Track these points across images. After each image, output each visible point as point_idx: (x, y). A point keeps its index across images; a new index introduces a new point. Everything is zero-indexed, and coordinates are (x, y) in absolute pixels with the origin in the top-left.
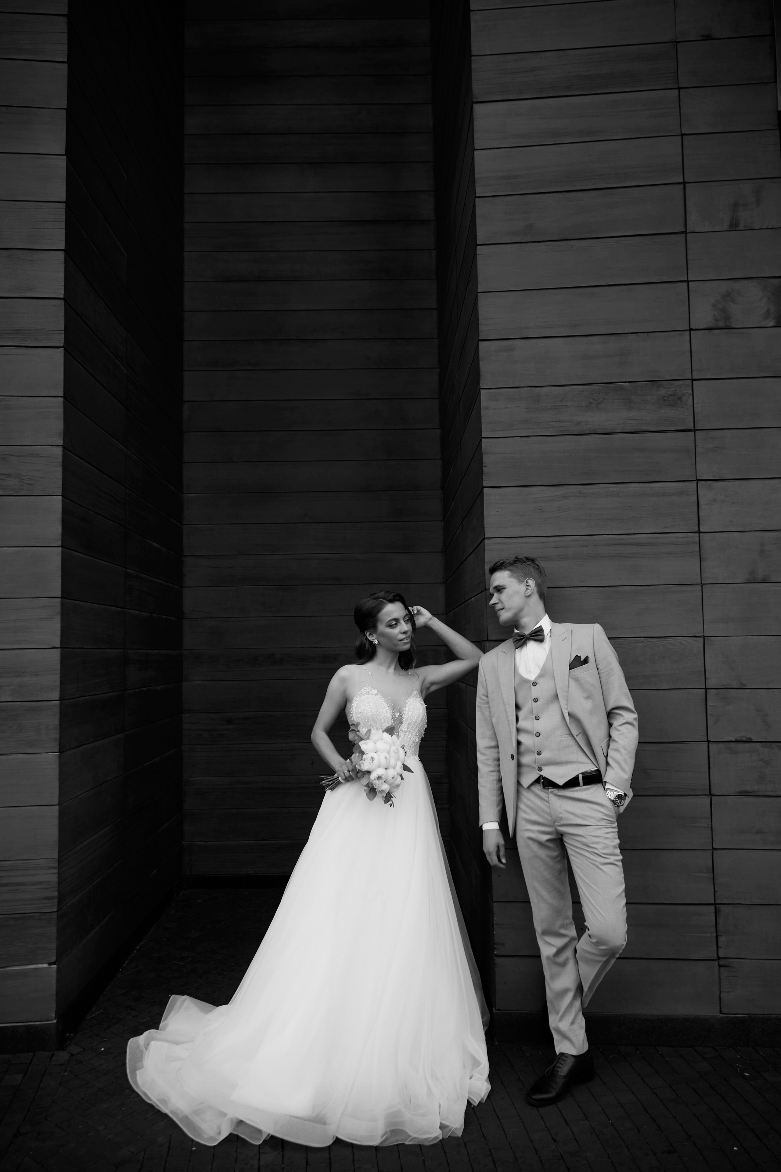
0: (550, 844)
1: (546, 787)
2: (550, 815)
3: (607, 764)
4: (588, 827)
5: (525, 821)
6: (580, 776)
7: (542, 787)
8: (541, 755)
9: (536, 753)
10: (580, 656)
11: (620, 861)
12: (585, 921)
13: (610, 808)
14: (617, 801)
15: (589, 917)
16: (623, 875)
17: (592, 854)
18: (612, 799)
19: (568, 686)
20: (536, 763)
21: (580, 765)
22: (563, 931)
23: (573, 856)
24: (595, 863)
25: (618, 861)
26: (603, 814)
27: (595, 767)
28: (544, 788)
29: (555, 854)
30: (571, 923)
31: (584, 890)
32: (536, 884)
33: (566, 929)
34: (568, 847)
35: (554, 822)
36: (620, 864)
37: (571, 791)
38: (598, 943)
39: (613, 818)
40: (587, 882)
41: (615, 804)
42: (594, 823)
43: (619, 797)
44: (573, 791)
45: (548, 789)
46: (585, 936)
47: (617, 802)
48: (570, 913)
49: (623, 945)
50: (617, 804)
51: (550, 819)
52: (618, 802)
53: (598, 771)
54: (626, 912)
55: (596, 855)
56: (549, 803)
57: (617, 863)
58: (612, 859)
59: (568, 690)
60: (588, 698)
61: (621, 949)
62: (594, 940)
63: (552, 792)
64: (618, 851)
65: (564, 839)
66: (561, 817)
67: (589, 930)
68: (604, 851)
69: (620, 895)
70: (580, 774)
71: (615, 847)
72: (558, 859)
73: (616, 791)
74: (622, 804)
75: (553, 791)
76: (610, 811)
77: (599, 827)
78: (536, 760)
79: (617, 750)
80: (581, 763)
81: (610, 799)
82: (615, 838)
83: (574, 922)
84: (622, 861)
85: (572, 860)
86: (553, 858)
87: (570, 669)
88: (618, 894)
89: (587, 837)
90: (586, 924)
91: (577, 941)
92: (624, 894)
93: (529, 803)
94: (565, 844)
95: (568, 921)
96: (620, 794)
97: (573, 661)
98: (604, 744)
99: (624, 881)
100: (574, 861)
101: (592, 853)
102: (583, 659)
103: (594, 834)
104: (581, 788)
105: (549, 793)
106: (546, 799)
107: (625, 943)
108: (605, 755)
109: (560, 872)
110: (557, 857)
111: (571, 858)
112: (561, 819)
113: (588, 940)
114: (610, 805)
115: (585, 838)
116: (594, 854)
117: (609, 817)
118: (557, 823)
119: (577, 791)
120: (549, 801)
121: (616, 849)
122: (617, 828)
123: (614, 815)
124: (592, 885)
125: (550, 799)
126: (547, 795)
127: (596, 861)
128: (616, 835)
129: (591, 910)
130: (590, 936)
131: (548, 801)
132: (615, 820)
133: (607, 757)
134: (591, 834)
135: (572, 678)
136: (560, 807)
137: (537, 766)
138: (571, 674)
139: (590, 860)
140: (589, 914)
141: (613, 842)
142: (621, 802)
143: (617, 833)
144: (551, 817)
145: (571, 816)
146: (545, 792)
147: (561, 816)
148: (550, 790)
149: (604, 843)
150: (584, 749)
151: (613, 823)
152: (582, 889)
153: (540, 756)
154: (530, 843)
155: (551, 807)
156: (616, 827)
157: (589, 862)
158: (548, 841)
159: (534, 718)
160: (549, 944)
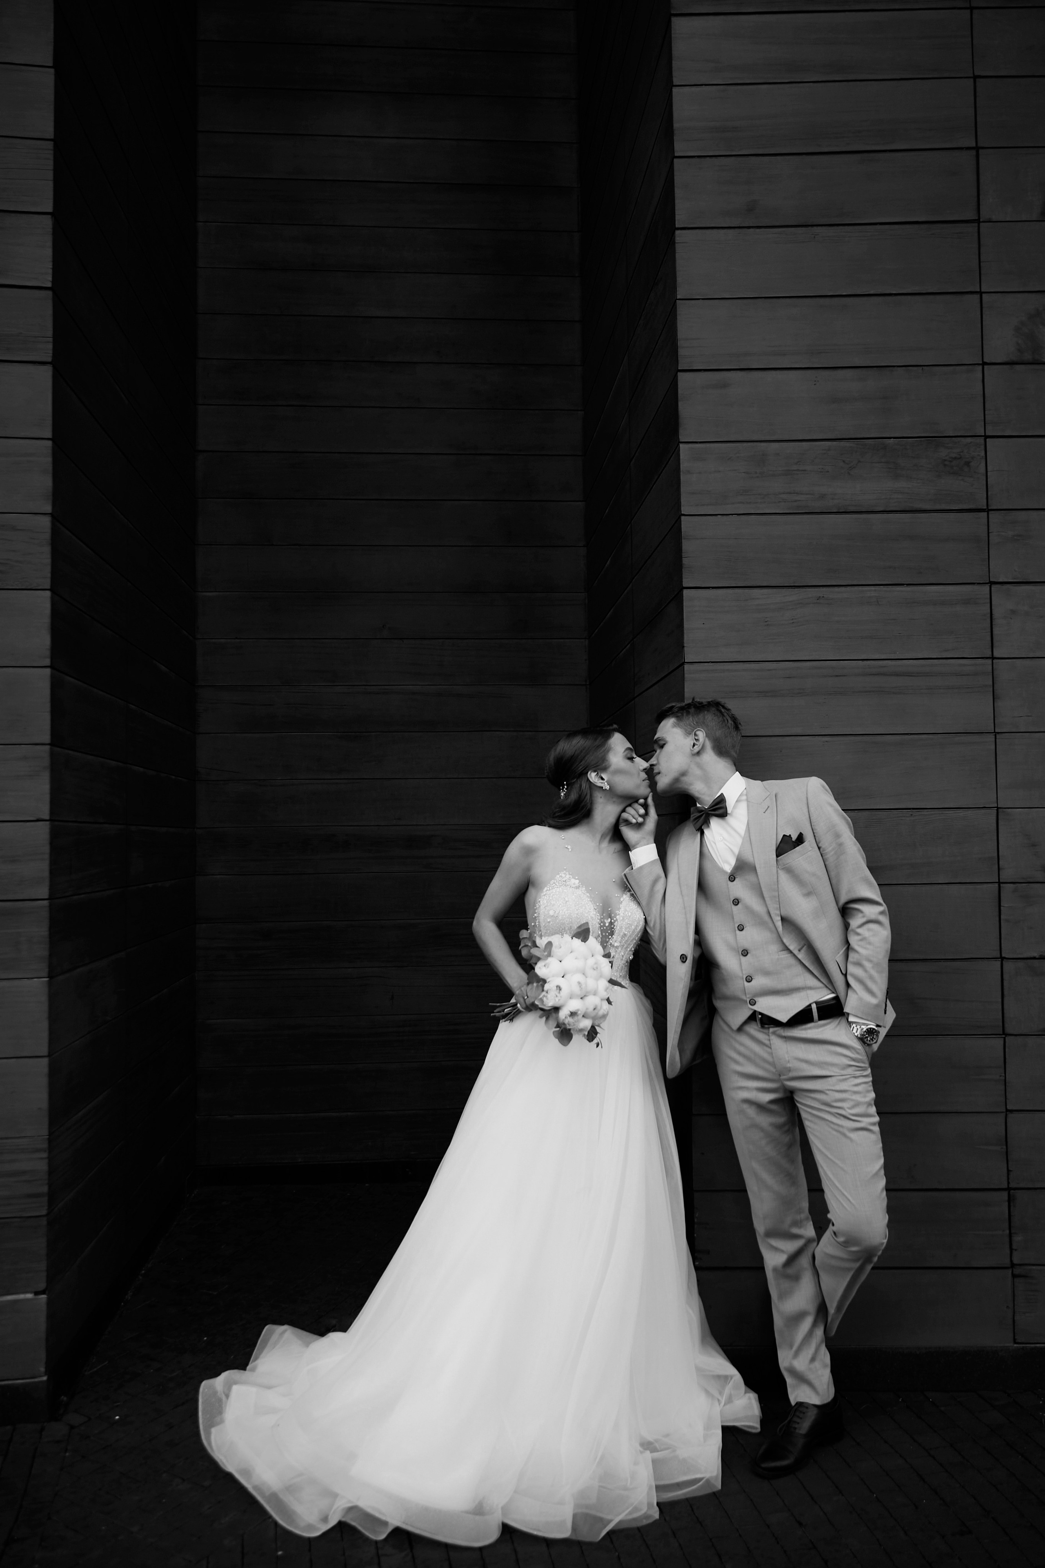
0: (773, 1107)
1: (766, 1026)
2: (773, 1064)
3: (848, 985)
4: (829, 1079)
5: (737, 1076)
6: (814, 1006)
7: (760, 1026)
8: (753, 981)
9: (745, 979)
10: (790, 835)
11: (877, 1124)
12: (828, 1212)
13: (859, 1049)
14: (867, 1037)
15: (832, 1205)
16: (881, 1145)
17: (836, 1117)
18: (859, 1036)
19: (778, 881)
20: (745, 993)
21: (809, 992)
22: (795, 1231)
23: (809, 1120)
24: (841, 1129)
25: (874, 1124)
26: (850, 1059)
27: (830, 992)
28: (763, 1027)
29: (781, 1120)
30: (807, 1219)
31: (825, 1168)
32: (755, 1165)
33: (800, 1227)
34: (801, 1108)
35: (780, 1076)
36: (876, 1129)
37: (802, 1030)
38: (846, 1244)
39: (863, 1062)
40: (829, 1156)
41: (864, 1043)
42: (836, 1072)
43: (870, 1032)
44: (805, 1029)
45: (769, 1028)
46: (827, 1235)
47: (867, 1040)
48: (805, 1205)
49: (883, 1244)
50: (868, 1042)
51: (774, 1070)
52: (869, 1039)
53: (837, 998)
54: (886, 1198)
55: (842, 1118)
56: (771, 1048)
57: (872, 1128)
58: (865, 1122)
59: (778, 887)
60: (808, 894)
61: (880, 1250)
62: (841, 1239)
63: (774, 1033)
64: (873, 1110)
65: (796, 1098)
66: (790, 1067)
67: (833, 1225)
68: (854, 1111)
69: (877, 1174)
70: (812, 1003)
71: (869, 1105)
72: (786, 1128)
73: (864, 1024)
74: (875, 1041)
75: (776, 1031)
76: (858, 1053)
77: (844, 1077)
78: (745, 988)
79: (858, 964)
80: (810, 988)
81: (857, 1037)
82: (868, 1091)
83: (810, 1217)
84: (880, 1124)
85: (807, 1126)
86: (779, 1127)
87: (777, 856)
88: (874, 1171)
89: (827, 1092)
90: (829, 1216)
91: (815, 1244)
92: (882, 1172)
93: (742, 1049)
94: (798, 1105)
95: (803, 1216)
96: (870, 1028)
97: (781, 845)
98: (840, 957)
99: (882, 1154)
100: (810, 1128)
101: (836, 1115)
102: (794, 838)
103: (838, 1088)
104: (816, 1023)
105: (770, 1035)
106: (767, 1042)
107: (885, 1241)
108: (844, 972)
109: (790, 1146)
110: (784, 1125)
111: (807, 1123)
112: (789, 1070)
113: (832, 1239)
114: (857, 1045)
115: (826, 1094)
116: (838, 1116)
117: (858, 1062)
118: (784, 1075)
119: (810, 1028)
120: (770, 1044)
121: (870, 1107)
122: (871, 1075)
123: (865, 1058)
124: (837, 1161)
125: (771, 1042)
126: (767, 1037)
127: (842, 1126)
128: (870, 1086)
129: (836, 1197)
130: (835, 1233)
131: (769, 1045)
132: (867, 1065)
133: (845, 975)
134: (833, 1088)
135: (783, 869)
136: (787, 1052)
137: (748, 998)
138: (780, 862)
139: (832, 1126)
140: (832, 1202)
141: (865, 1097)
142: (873, 1038)
143: (871, 1083)
144: (775, 1068)
145: (804, 1066)
146: (763, 1032)
147: (789, 1065)
148: (771, 1030)
149: (852, 1100)
150: (811, 969)
151: (864, 1069)
152: (822, 1167)
153: (751, 983)
154: (745, 1106)
155: (774, 1054)
156: (869, 1074)
157: (832, 1128)
158: (772, 1102)
159: (737, 929)
160: (776, 1249)
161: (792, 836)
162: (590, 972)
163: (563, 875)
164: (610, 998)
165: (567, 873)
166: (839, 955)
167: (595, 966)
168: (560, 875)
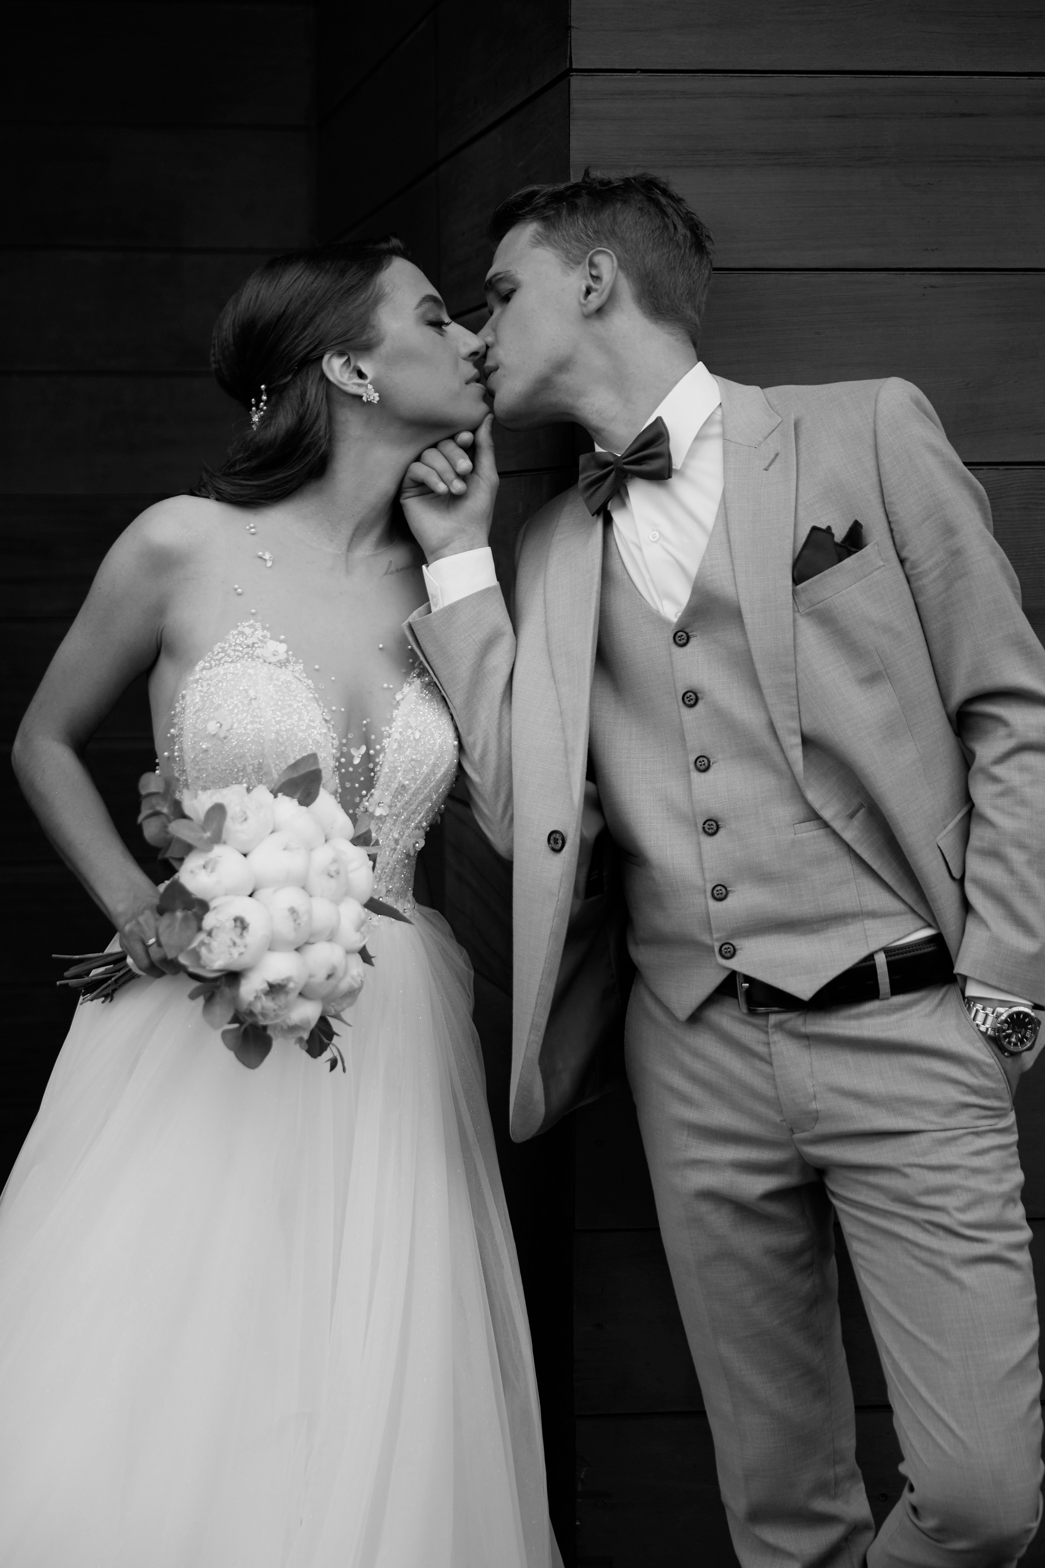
0: (774, 1208)
1: (762, 1009)
2: (776, 1103)
3: (966, 907)
4: (914, 1139)
5: (686, 1133)
6: (881, 960)
7: (745, 1010)
8: (729, 899)
9: (709, 894)
10: (829, 528)
11: (1027, 1248)
12: (901, 1459)
13: (989, 1065)
14: (1009, 1036)
15: (912, 1446)
16: (1034, 1297)
17: (928, 1231)
18: (990, 1032)
19: (795, 646)
20: (710, 929)
21: (870, 924)
22: (821, 1505)
23: (860, 1240)
24: (938, 1261)
25: (1018, 1247)
26: (965, 1089)
27: (920, 923)
28: (752, 1012)
29: (794, 1239)
30: (852, 1476)
31: (896, 1355)
32: (727, 1350)
33: (834, 1497)
34: (842, 1210)
35: (792, 1131)
36: (1024, 1258)
37: (850, 1018)
38: (941, 1533)
39: (999, 1098)
40: (908, 1325)
41: (1002, 1049)
42: (931, 1123)
43: (1018, 1021)
44: (858, 1017)
45: (767, 1014)
46: (898, 1514)
47: (1010, 1043)
48: (848, 1443)
49: (1029, 1531)
50: (1012, 1048)
51: (778, 1119)
52: (1013, 1040)
53: (938, 940)
54: (1041, 1423)
55: (941, 1233)
56: (770, 1064)
57: (1013, 1256)
58: (998, 1240)
59: (796, 661)
60: (872, 679)
61: (1022, 1546)
62: (929, 1523)
63: (779, 1026)
64: (1018, 1212)
65: (831, 1186)
66: (817, 1111)
67: (912, 1489)
68: (970, 1217)
69: (1020, 1366)
70: (876, 952)
71: (1008, 1200)
72: (806, 1258)
73: (1003, 1003)
74: (1029, 1044)
75: (786, 1021)
76: (985, 1075)
77: (949, 1134)
78: (709, 918)
79: (994, 854)
80: (873, 915)
81: (984, 1034)
82: (1008, 1168)
83: (859, 1471)
84: (1034, 1247)
85: (857, 1254)
86: (787, 1257)
87: (796, 581)
88: (1014, 1361)
89: (908, 1170)
90: (903, 1468)
91: (871, 1534)
92: (1035, 1361)
93: (699, 1067)
94: (835, 1202)
95: (840, 1470)
96: (1018, 1013)
97: (805, 552)
98: (947, 839)
99: (1035, 1318)
100: (863, 1258)
101: (928, 1226)
102: (840, 534)
103: (933, 1160)
104: (885, 1002)
105: (770, 1030)
106: (761, 1049)
107: (1035, 1525)
108: (957, 875)
109: (814, 1302)
110: (799, 1252)
111: (855, 1247)
112: (816, 1117)
113: (908, 1523)
114: (984, 1054)
115: (905, 1175)
116: (931, 1228)
117: (986, 1097)
118: (803, 1131)
119: (870, 1014)
120: (770, 1055)
121: (1012, 1205)
122: (1015, 1129)
123: (1002, 1086)
124: (925, 1338)
125: (773, 1049)
126: (762, 1037)
127: (940, 1253)
128: (1012, 1156)
129: (919, 1422)
130: (915, 1509)
131: (768, 1058)
132: (1007, 1104)
133: (961, 882)
134: (922, 1161)
135: (809, 614)
136: (812, 1075)
137: (717, 940)
138: (803, 598)
139: (917, 1252)
140: (911, 1435)
141: (1000, 1181)
142: (1024, 1036)
143: (1015, 1149)
144: (781, 1112)
145: (852, 1107)
146: (754, 1026)
147: (814, 1106)
148: (773, 1019)
149: (968, 1190)
150: (875, 867)
151: (999, 1114)
152: (889, 1352)
153: (724, 902)
154: (705, 1208)
155: (778, 1080)
156: (1012, 1126)
157: (915, 1258)
158: (771, 1196)
159: (692, 766)
160: (775, 1551)
161: (834, 531)
162: (319, 882)
163: (248, 631)
164: (367, 946)
165: (258, 625)
166: (945, 832)
167: (333, 868)
168: (240, 629)
